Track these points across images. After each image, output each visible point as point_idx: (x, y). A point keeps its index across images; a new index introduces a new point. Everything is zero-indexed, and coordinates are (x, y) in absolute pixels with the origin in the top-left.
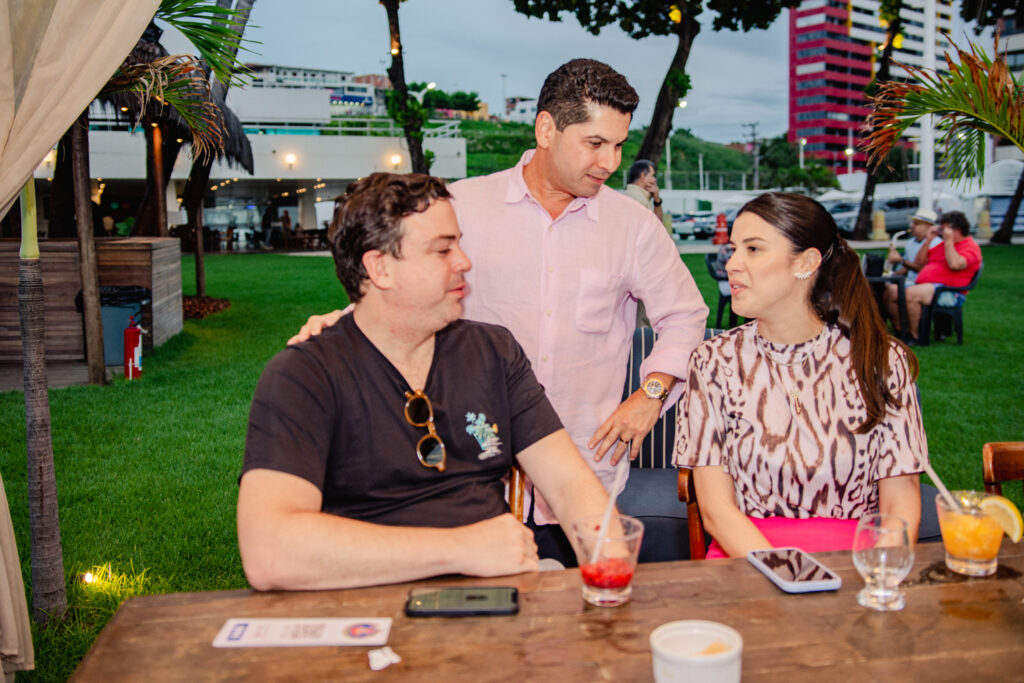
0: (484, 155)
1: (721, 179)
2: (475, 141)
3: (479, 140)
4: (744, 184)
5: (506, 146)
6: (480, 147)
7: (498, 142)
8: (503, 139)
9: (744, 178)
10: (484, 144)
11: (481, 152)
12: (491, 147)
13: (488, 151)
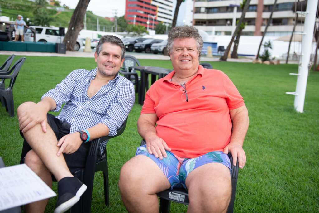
0: (15, 11)
1: (104, 28)
2: (11, 5)
3: (12, 5)
4: (112, 30)
5: (24, 8)
6: (13, 7)
7: (21, 7)
8: (23, 6)
9: (112, 28)
10: (15, 6)
11: (14, 9)
12: (18, 8)
13: (16, 9)
